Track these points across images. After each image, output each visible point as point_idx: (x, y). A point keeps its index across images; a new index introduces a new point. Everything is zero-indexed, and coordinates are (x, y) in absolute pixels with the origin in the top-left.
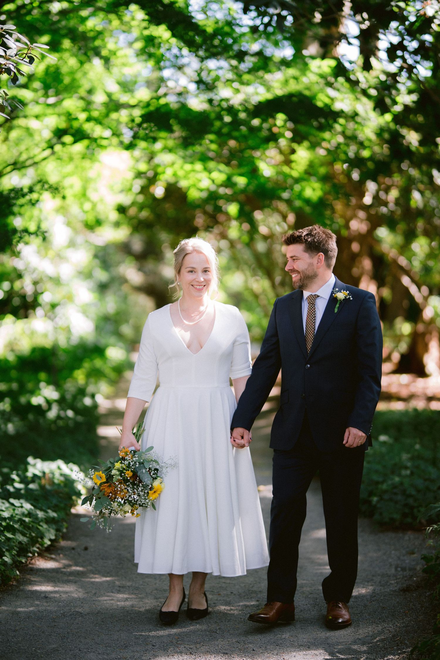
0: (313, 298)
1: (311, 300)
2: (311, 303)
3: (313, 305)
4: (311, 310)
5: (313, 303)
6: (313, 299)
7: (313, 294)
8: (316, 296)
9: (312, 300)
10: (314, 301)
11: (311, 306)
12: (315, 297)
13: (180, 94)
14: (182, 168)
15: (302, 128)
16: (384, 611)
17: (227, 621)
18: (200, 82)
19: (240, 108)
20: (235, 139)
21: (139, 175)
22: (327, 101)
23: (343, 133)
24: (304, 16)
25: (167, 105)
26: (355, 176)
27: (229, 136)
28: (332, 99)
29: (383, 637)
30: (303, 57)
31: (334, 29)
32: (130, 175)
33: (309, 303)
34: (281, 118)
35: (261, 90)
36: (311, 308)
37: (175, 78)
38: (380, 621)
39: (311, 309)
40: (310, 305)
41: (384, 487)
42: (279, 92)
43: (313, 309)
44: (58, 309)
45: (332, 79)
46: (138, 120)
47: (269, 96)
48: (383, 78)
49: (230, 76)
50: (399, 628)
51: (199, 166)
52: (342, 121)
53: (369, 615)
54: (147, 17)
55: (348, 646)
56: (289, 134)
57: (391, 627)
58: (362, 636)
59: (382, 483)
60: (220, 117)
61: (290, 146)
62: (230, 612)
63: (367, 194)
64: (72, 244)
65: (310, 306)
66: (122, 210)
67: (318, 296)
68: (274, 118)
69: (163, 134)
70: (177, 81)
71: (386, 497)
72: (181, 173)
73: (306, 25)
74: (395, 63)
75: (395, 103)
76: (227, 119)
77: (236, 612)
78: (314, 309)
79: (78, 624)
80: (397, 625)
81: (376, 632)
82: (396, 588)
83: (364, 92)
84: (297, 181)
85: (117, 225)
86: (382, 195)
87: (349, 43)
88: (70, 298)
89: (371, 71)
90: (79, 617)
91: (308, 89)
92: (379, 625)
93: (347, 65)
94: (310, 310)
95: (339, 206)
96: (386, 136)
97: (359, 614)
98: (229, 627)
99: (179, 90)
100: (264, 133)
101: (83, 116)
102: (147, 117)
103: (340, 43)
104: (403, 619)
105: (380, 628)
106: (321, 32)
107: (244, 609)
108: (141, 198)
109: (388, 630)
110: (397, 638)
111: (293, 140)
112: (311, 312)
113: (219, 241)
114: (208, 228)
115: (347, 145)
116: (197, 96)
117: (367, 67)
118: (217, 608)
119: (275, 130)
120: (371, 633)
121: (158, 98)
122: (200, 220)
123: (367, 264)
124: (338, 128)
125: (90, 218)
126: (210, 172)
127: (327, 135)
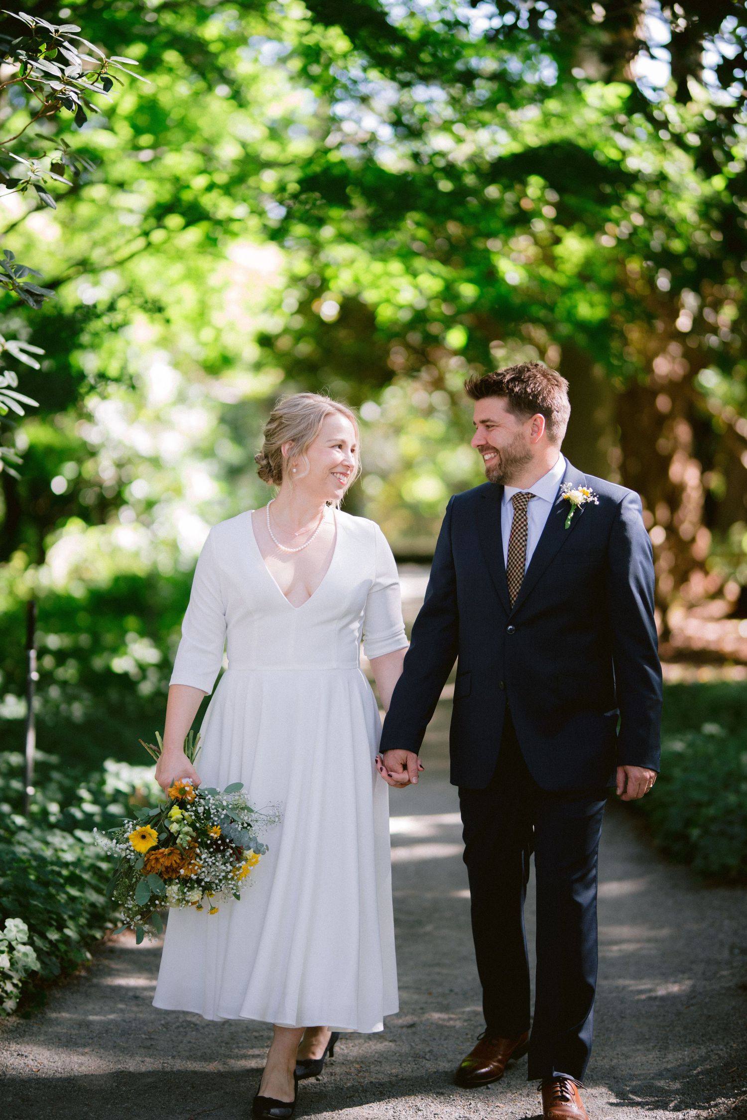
0: (524, 500)
1: (519, 503)
2: (520, 510)
3: (522, 512)
4: (520, 523)
5: (523, 509)
6: (523, 502)
7: (524, 491)
8: (530, 496)
9: (522, 504)
10: (525, 505)
11: (520, 515)
12: (528, 498)
13: (364, 145)
14: (368, 269)
15: (572, 201)
16: (711, 1023)
17: (443, 1038)
18: (397, 123)
19: (466, 167)
20: (459, 219)
21: (295, 280)
22: (614, 154)
23: (642, 211)
24: (574, 11)
25: (342, 163)
26: (663, 282)
27: (448, 214)
28: (624, 153)
29: (708, 1067)
30: (573, 81)
31: (626, 34)
32: (281, 282)
33: (515, 509)
34: (535, 185)
35: (503, 137)
36: (520, 517)
37: (354, 117)
38: (704, 1039)
39: (520, 520)
40: (517, 512)
41: (711, 811)
42: (533, 141)
43: (522, 520)
44: (156, 509)
45: (622, 118)
46: (293, 187)
47: (515, 148)
48: (710, 115)
49: (448, 113)
50: (736, 1051)
51: (396, 266)
52: (639, 187)
53: (685, 1028)
54: (309, 14)
55: (648, 1081)
56: (549, 212)
57: (722, 1050)
58: (672, 1065)
59: (709, 803)
60: (431, 183)
61: (552, 232)
62: (448, 1024)
63: (682, 312)
64: (181, 398)
65: (517, 515)
66: (265, 341)
67: (534, 496)
68: (524, 184)
69: (336, 213)
70: (358, 121)
71: (714, 828)
72: (365, 279)
73: (579, 26)
74: (729, 89)
75: (730, 157)
76: (445, 186)
77: (458, 1024)
78: (525, 520)
79: (190, 1042)
80: (731, 1047)
81: (696, 1057)
82: (730, 984)
83: (678, 140)
84: (565, 291)
85: (258, 367)
86: (708, 314)
87: (652, 57)
88: (178, 491)
89: (689, 104)
90: (193, 1031)
91: (583, 135)
92: (702, 1047)
93: (649, 94)
94: (517, 523)
95: (635, 334)
96: (715, 214)
97: (668, 1026)
98: (447, 1048)
99: (363, 136)
100: (507, 211)
101: (200, 182)
102: (309, 183)
103: (636, 57)
104: (743, 1036)
105: (703, 1051)
106: (605, 38)
107: (472, 1018)
108: (298, 322)
109: (717, 1054)
110: (732, 1068)
111: (556, 221)
112: (520, 525)
113: (430, 393)
114: (412, 372)
115: (650, 229)
116: (393, 147)
117: (683, 97)
118: (426, 1016)
119: (526, 204)
120: (687, 1060)
121: (326, 151)
122: (398, 358)
123: (683, 432)
124: (633, 200)
125: (211, 354)
126: (415, 275)
127: (614, 212)
